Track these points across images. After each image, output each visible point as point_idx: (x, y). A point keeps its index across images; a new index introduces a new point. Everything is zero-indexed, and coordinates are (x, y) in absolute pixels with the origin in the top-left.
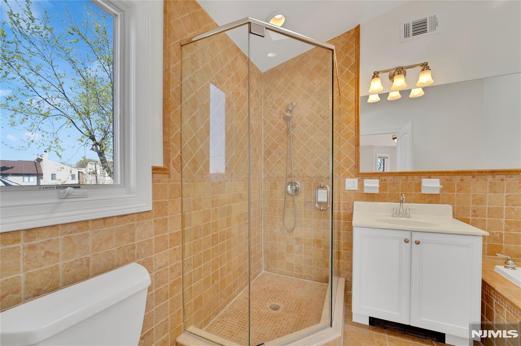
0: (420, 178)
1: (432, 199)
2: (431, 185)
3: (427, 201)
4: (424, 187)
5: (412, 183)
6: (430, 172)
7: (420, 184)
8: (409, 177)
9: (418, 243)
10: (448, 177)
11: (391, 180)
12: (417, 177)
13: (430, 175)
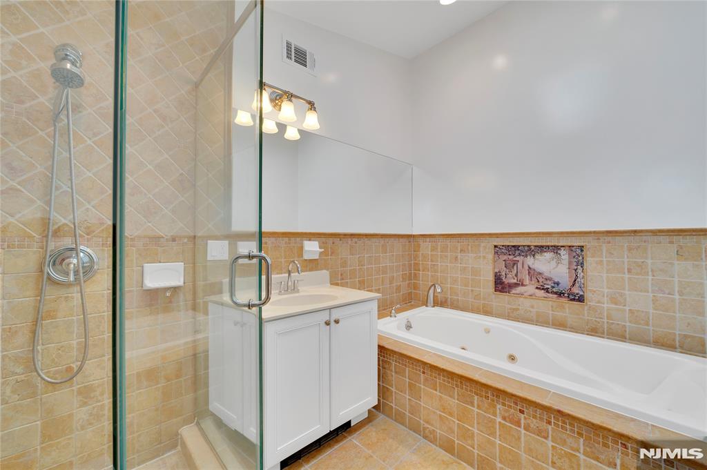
0: (303, 240)
1: (312, 265)
2: (312, 248)
3: (308, 269)
4: (306, 251)
5: (294, 247)
6: (310, 234)
7: (302, 248)
8: (292, 239)
9: (337, 322)
10: (324, 240)
11: (273, 243)
12: (299, 239)
13: (311, 236)
